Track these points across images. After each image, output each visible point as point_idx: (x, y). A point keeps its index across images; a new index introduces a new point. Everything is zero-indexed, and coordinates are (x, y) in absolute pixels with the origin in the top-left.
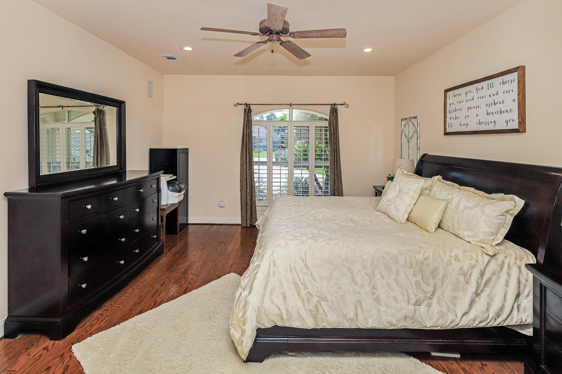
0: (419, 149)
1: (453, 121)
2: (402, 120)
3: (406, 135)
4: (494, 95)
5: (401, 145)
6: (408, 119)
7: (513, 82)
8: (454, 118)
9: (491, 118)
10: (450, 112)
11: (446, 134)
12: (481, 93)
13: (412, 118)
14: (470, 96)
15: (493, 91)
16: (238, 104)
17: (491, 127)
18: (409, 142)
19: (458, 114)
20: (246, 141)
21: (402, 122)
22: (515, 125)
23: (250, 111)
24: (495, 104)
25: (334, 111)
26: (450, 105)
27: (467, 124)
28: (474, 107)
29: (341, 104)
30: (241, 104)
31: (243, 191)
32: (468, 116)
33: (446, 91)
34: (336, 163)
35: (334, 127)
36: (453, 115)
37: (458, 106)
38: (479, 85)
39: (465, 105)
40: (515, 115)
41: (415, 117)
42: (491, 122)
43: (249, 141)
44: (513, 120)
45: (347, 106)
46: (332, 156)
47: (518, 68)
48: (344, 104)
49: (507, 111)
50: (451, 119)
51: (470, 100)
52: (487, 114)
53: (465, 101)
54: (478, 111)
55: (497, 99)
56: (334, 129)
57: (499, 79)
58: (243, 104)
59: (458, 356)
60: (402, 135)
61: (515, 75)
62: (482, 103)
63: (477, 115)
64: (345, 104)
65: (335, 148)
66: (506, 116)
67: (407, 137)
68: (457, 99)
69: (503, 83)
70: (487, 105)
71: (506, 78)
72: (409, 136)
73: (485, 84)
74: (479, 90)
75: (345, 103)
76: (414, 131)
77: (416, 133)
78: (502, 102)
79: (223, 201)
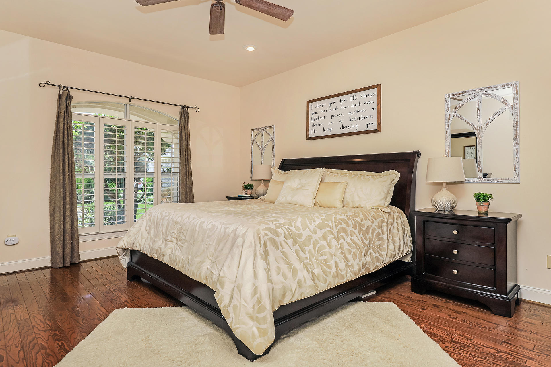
0: (275, 156)
1: (316, 128)
2: (252, 130)
3: (257, 145)
4: (356, 105)
5: (251, 154)
6: (260, 129)
7: (372, 95)
8: (317, 125)
9: (354, 123)
10: (312, 120)
11: (309, 139)
12: (344, 104)
13: (266, 128)
14: (333, 106)
15: (354, 102)
16: (47, 84)
17: (354, 130)
18: (261, 151)
19: (320, 121)
20: (64, 141)
21: (251, 132)
22: (375, 127)
23: (69, 97)
24: (357, 112)
25: (184, 113)
26: (313, 114)
27: (331, 129)
28: (337, 115)
29: (192, 108)
30: (53, 85)
31: (57, 215)
32: (331, 123)
33: (309, 102)
34: (187, 173)
35: (185, 133)
36: (316, 122)
37: (321, 115)
38: (343, 98)
39: (328, 114)
40: (375, 120)
41: (269, 127)
42: (354, 126)
43: (68, 140)
44: (372, 124)
45: (198, 110)
46: (183, 166)
47: (378, 85)
48: (194, 108)
49: (367, 117)
50: (313, 126)
51: (333, 109)
52: (350, 120)
53: (328, 111)
54: (341, 118)
55: (359, 108)
56: (185, 135)
57: (361, 93)
58: (57, 86)
59: (375, 292)
60: (252, 145)
61: (375, 91)
62: (345, 112)
63: (340, 121)
64: (196, 108)
66: (367, 121)
67: (259, 146)
68: (321, 109)
69: (364, 96)
70: (349, 113)
71: (366, 92)
72: (262, 145)
73: (348, 97)
74: (342, 101)
75: (196, 106)
76: (269, 140)
77: (272, 142)
78: (363, 110)
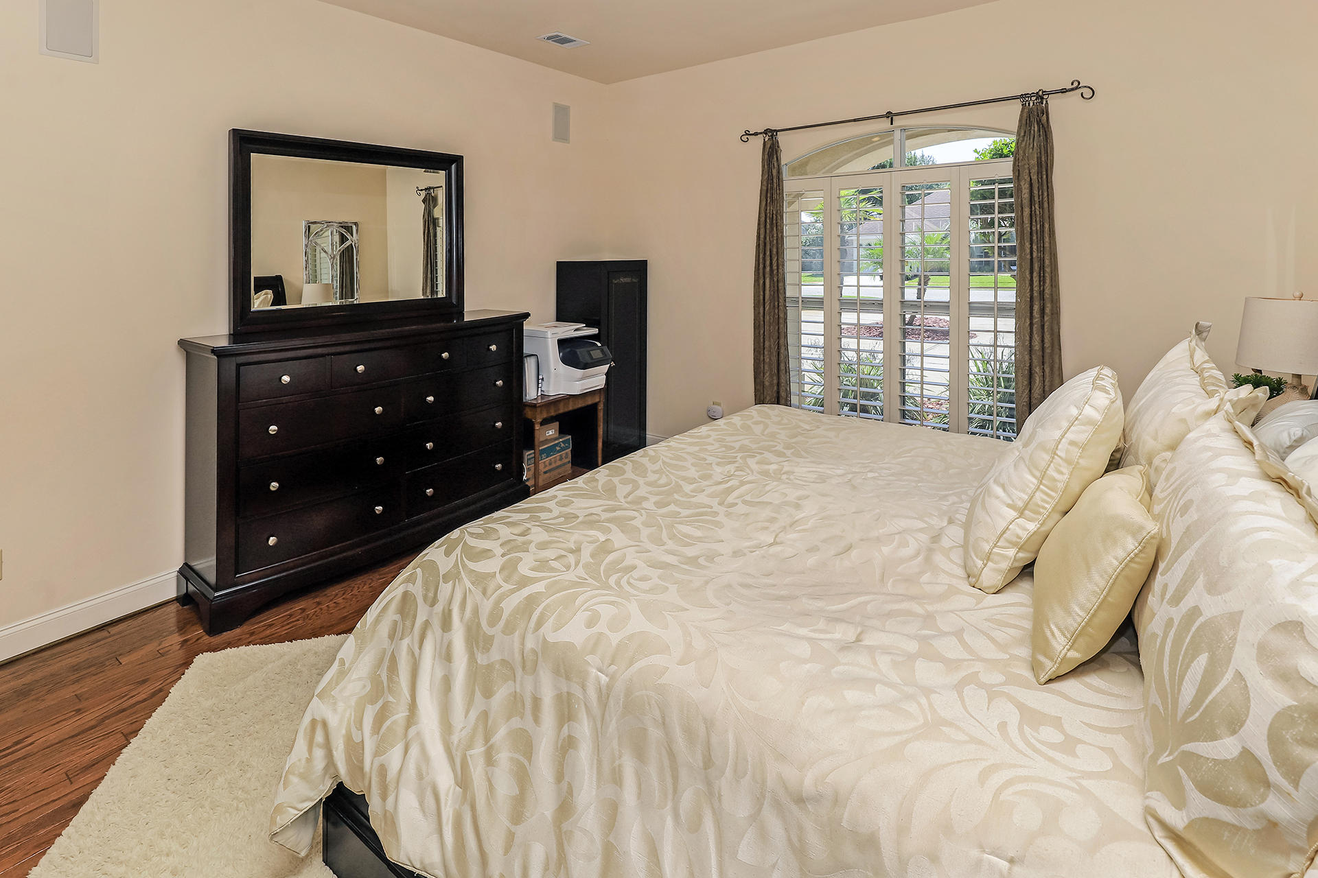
16: (747, 134)
23: (776, 149)
29: (1064, 91)
30: (756, 134)
45: (1088, 93)
48: (1072, 90)
58: (761, 133)
64: (1077, 88)
65: (1035, 255)
75: (1076, 84)
79: (719, 404)
